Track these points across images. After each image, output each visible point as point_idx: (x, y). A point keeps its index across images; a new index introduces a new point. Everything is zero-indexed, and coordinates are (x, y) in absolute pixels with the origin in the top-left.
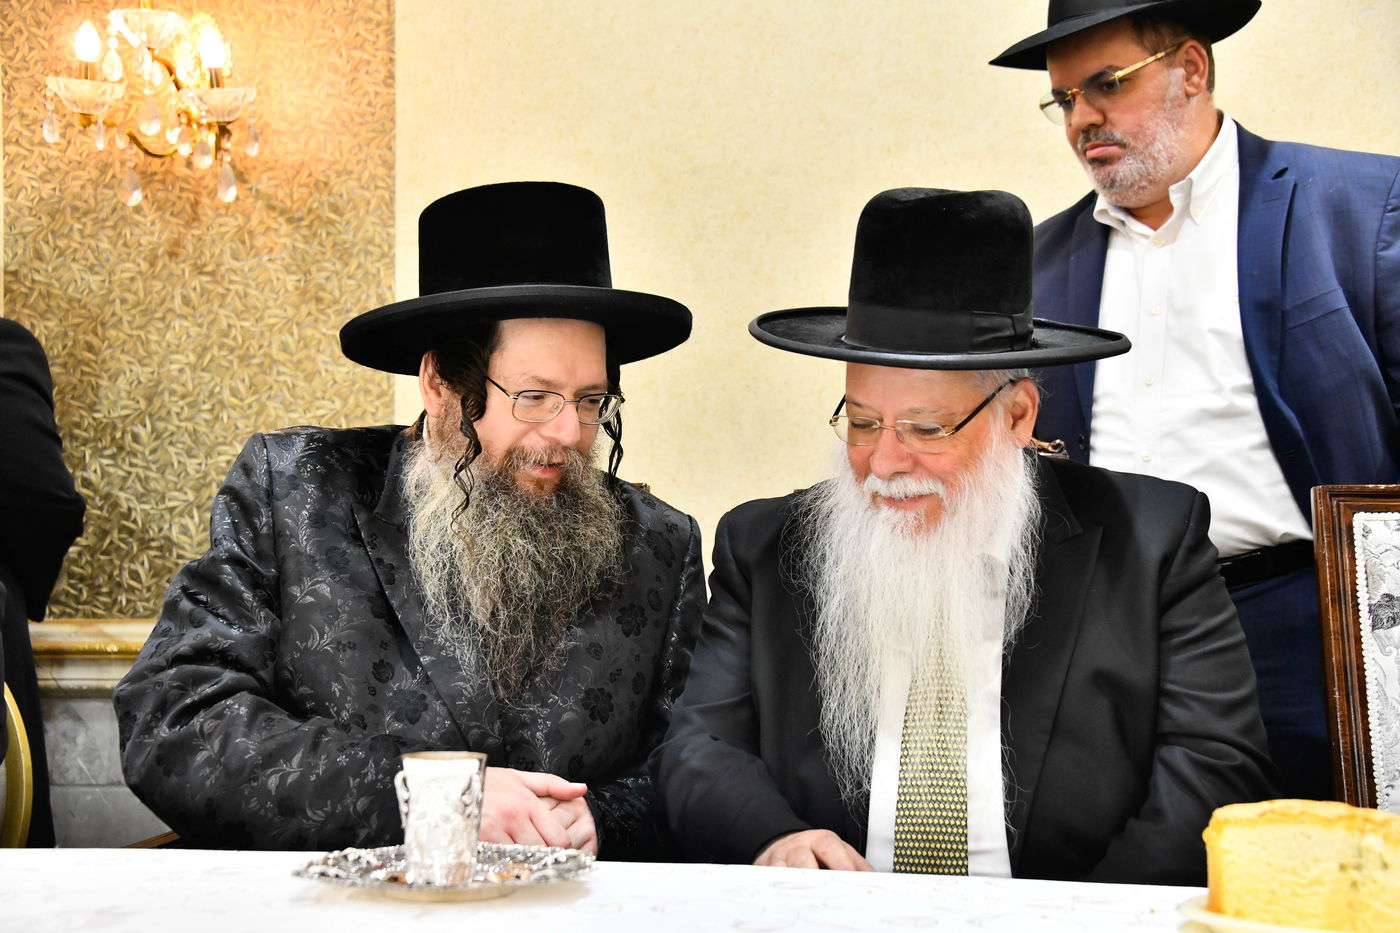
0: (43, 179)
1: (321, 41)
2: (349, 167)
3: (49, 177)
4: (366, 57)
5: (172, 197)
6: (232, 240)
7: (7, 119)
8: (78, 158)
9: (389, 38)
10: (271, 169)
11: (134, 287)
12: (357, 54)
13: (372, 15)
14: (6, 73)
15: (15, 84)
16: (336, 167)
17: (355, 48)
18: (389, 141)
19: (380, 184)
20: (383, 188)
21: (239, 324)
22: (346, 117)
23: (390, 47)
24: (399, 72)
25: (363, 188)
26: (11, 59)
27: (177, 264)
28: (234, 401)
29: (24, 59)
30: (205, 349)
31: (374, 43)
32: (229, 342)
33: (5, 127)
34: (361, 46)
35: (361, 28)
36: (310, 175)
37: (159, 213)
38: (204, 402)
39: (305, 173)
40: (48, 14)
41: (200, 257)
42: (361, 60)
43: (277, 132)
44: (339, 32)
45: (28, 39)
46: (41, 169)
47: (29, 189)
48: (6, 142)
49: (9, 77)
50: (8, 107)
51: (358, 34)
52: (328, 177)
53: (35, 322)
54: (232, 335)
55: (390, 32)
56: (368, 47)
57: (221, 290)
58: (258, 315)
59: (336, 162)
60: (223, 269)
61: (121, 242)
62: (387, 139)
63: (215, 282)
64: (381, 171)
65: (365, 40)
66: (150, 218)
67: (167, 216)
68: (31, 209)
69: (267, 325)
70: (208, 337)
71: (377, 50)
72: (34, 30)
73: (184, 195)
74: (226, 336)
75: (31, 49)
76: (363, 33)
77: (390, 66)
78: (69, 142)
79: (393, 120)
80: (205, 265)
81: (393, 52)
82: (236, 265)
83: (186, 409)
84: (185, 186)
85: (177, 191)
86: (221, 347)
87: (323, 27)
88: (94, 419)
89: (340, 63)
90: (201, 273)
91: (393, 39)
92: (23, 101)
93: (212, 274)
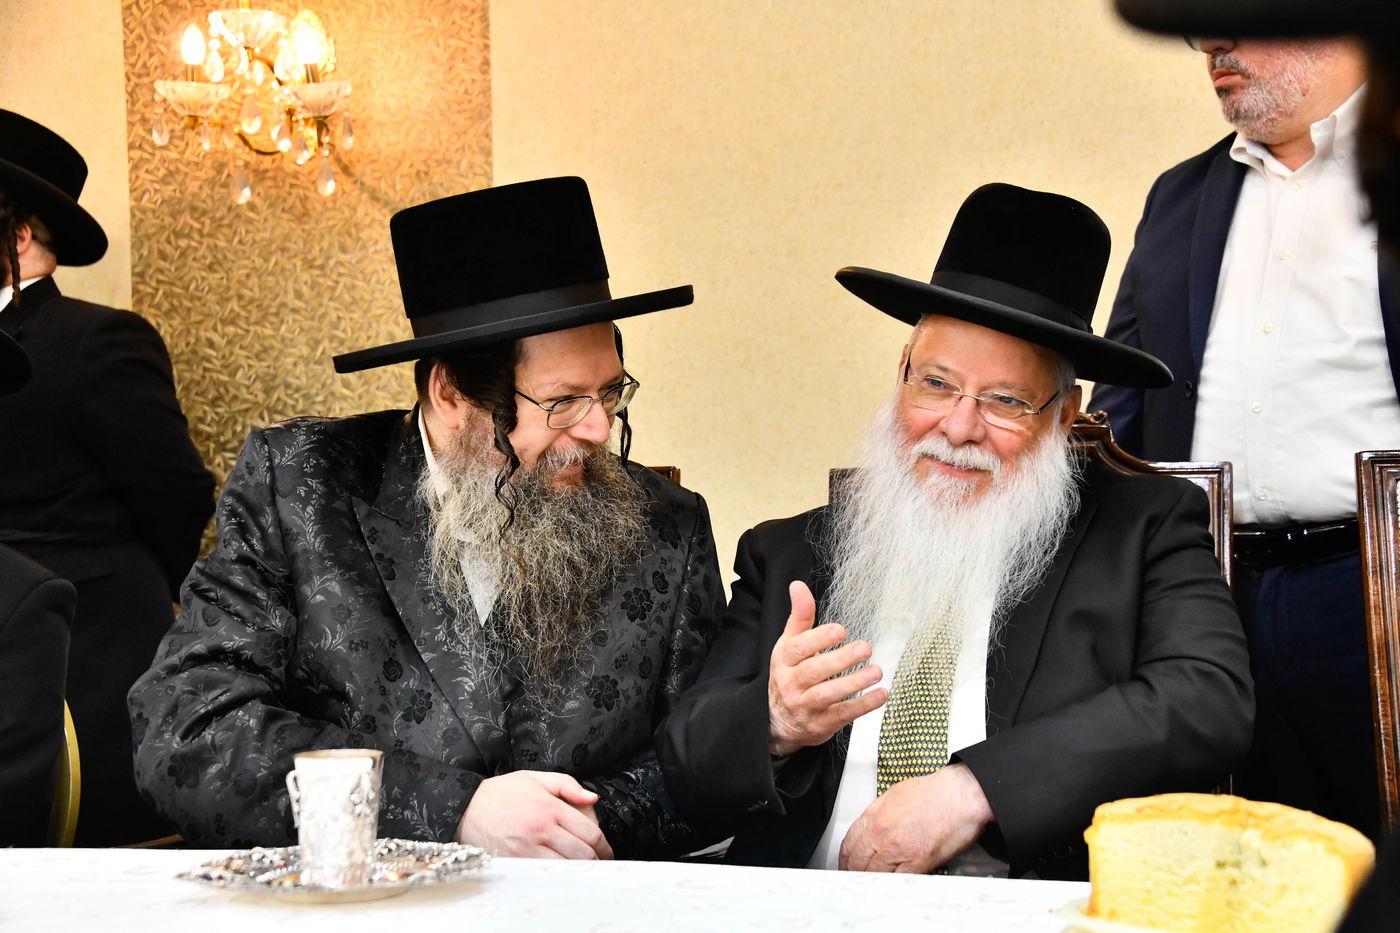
0: (164, 181)
1: (419, 31)
2: (448, 156)
3: (170, 179)
4: (462, 44)
5: (283, 193)
6: (339, 234)
7: (131, 124)
8: (195, 159)
9: (485, 24)
10: (374, 161)
11: (250, 283)
12: (453, 42)
14: (129, 80)
15: (138, 90)
16: (435, 156)
17: (451, 37)
18: (486, 128)
19: (478, 170)
20: (481, 175)
21: (348, 316)
22: (443, 105)
23: (485, 34)
24: (494, 58)
25: (462, 176)
26: (133, 65)
27: (289, 259)
28: (346, 392)
29: (145, 65)
30: (318, 342)
31: (470, 30)
32: (339, 334)
33: (130, 131)
34: (458, 33)
35: (457, 16)
36: (411, 166)
37: (270, 210)
38: (317, 395)
39: (407, 164)
40: (166, 20)
41: (310, 251)
42: (457, 48)
43: (381, 124)
44: (435, 22)
45: (148, 46)
46: (162, 172)
47: (152, 192)
48: (131, 147)
49: (132, 84)
50: (131, 112)
51: (454, 23)
52: (428, 166)
53: (160, 321)
54: (342, 327)
55: (485, 18)
56: (464, 35)
57: (330, 283)
58: (365, 307)
59: (435, 151)
60: (332, 262)
61: (236, 240)
62: (484, 126)
63: (324, 275)
64: (479, 159)
65: (461, 27)
66: (263, 215)
67: (278, 212)
68: (154, 211)
69: (374, 317)
70: (319, 330)
71: (473, 36)
72: (154, 36)
73: (294, 191)
74: (336, 328)
75: (151, 55)
76: (459, 21)
77: (485, 52)
78: (187, 144)
79: (489, 107)
80: (314, 259)
81: (487, 38)
82: (343, 257)
83: (301, 401)
84: (294, 182)
85: (287, 188)
86: (332, 339)
87: (421, 17)
88: (217, 414)
89: (437, 52)
90: (311, 267)
91: (488, 26)
92: (146, 106)
93: (322, 267)
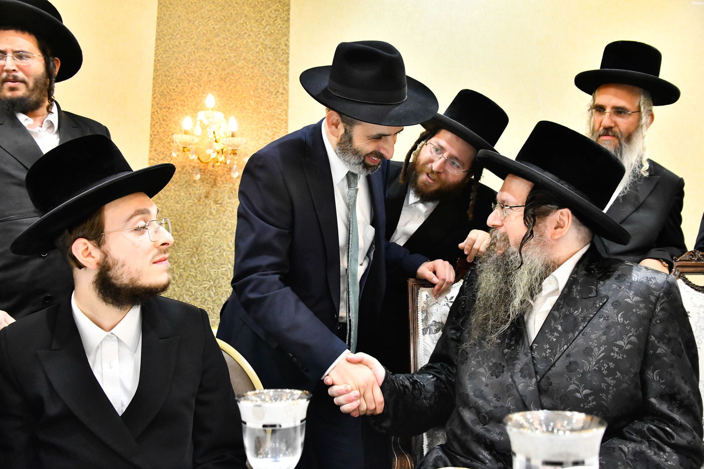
1: (262, 125)
5: (207, 177)
6: (228, 192)
7: (150, 151)
9: (286, 125)
11: (192, 208)
12: (275, 130)
13: (280, 117)
14: (151, 136)
15: (154, 140)
21: (230, 221)
26: (153, 132)
27: (208, 200)
28: (228, 249)
29: (158, 132)
30: (218, 230)
32: (226, 227)
33: (150, 154)
35: (276, 121)
37: (202, 183)
38: (217, 249)
40: (167, 117)
41: (216, 198)
42: (276, 132)
44: (268, 123)
45: (160, 125)
48: (150, 159)
49: (152, 138)
50: (151, 147)
51: (275, 123)
54: (227, 225)
57: (224, 209)
60: (224, 202)
61: (188, 193)
63: (222, 206)
66: (199, 185)
67: (205, 184)
70: (219, 226)
72: (162, 122)
73: (211, 176)
74: (225, 226)
75: (160, 128)
76: (277, 123)
78: (171, 159)
80: (218, 201)
81: (287, 129)
82: (229, 201)
83: (210, 251)
84: (212, 173)
85: (209, 175)
86: (224, 229)
87: (263, 121)
88: (177, 255)
89: (268, 132)
90: (217, 204)
91: (287, 126)
92: (157, 145)
93: (221, 204)
